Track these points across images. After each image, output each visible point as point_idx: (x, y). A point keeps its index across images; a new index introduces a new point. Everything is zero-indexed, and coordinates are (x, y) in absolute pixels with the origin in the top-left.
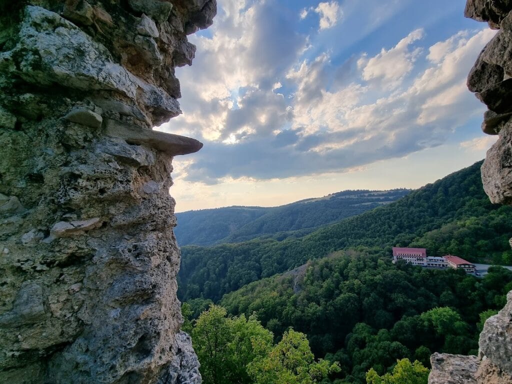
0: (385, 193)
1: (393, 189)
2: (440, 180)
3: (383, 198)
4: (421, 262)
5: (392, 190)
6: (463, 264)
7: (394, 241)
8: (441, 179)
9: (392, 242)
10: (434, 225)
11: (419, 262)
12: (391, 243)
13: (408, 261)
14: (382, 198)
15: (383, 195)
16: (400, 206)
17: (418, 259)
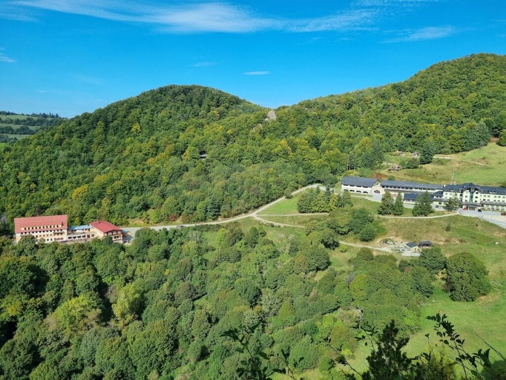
0: (21, 118)
1: (38, 113)
2: (101, 109)
3: (18, 127)
4: (60, 236)
5: (34, 115)
6: (110, 231)
7: (23, 206)
8: (103, 108)
9: (20, 207)
10: (85, 177)
11: (57, 237)
12: (18, 210)
13: (39, 238)
14: (15, 127)
15: (18, 122)
16: (39, 144)
17: (55, 234)
